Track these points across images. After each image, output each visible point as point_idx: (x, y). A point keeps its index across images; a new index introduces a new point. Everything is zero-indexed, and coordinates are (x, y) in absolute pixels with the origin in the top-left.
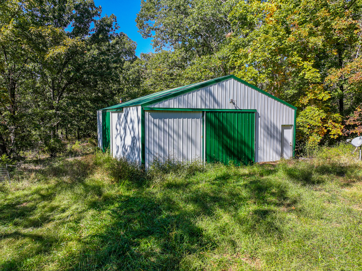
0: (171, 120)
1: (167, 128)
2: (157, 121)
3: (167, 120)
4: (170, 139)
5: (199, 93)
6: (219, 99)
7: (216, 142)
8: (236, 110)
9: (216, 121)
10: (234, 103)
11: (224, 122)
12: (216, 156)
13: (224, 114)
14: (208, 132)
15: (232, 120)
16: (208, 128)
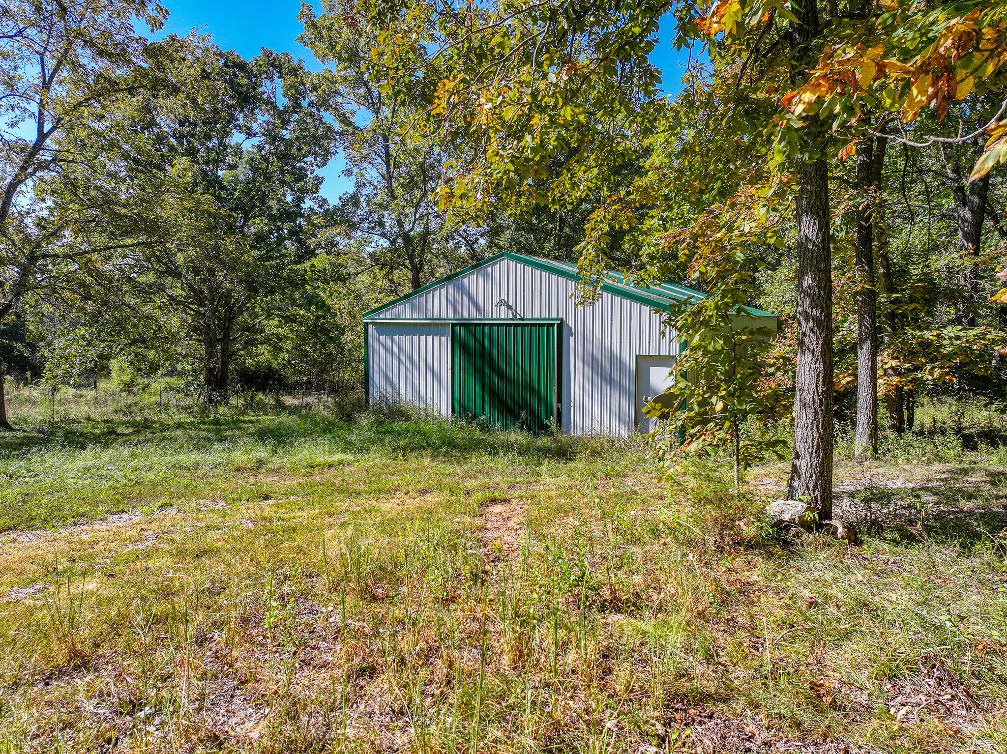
0: (402, 338)
1: (396, 350)
2: (382, 338)
3: (396, 338)
4: (402, 367)
5: (443, 291)
6: (480, 301)
7: (471, 380)
8: (512, 319)
9: (471, 342)
10: (509, 307)
11: (487, 343)
12: (471, 405)
13: (486, 329)
14: (457, 360)
15: (502, 341)
16: (457, 352)
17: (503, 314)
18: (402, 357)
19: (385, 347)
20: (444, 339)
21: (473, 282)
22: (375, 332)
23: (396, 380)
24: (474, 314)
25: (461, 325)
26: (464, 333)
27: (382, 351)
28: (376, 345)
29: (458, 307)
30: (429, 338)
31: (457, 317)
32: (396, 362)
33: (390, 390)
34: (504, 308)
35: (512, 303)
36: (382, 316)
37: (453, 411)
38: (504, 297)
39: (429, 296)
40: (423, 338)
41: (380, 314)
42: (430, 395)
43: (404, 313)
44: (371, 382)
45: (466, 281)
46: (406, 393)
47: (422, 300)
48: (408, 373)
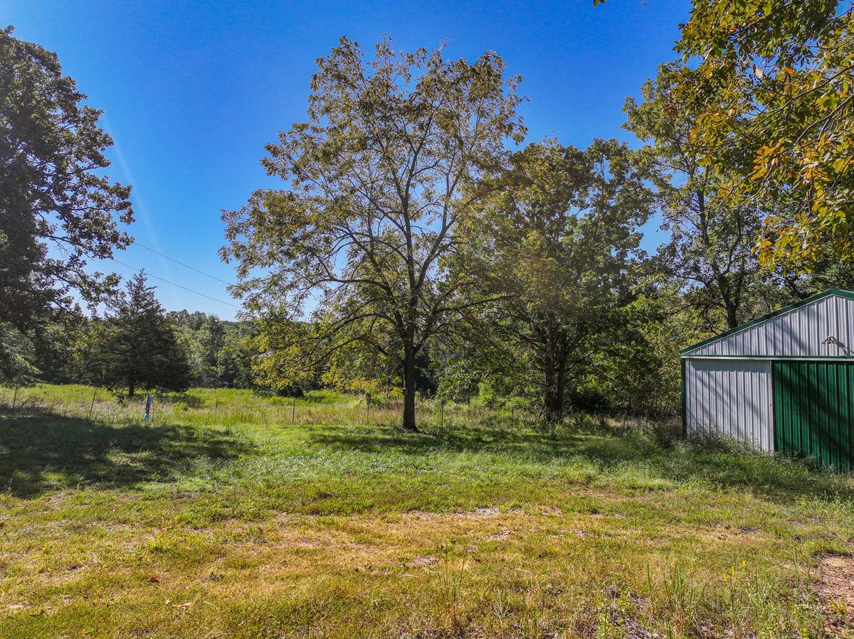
0: (719, 373)
1: (713, 384)
2: (699, 373)
3: (713, 373)
5: (762, 330)
6: (804, 338)
7: (796, 419)
8: (844, 357)
9: (795, 378)
10: (840, 345)
11: (814, 380)
12: (797, 443)
13: (813, 367)
14: (778, 397)
15: (832, 378)
16: (778, 390)
17: (833, 351)
18: (720, 391)
19: (702, 381)
20: (764, 375)
21: (797, 320)
22: (692, 369)
23: (713, 413)
24: (797, 351)
25: (782, 362)
26: (786, 370)
27: (699, 384)
28: (693, 379)
29: (779, 345)
30: (748, 374)
31: (778, 354)
32: (713, 396)
33: (707, 421)
34: (833, 347)
35: (843, 340)
36: (698, 353)
37: (776, 448)
38: (833, 334)
39: (747, 335)
40: (741, 374)
41: (696, 351)
42: (749, 430)
43: (722, 350)
44: (688, 413)
45: (787, 319)
46: (724, 428)
47: (739, 338)
48: (726, 407)
